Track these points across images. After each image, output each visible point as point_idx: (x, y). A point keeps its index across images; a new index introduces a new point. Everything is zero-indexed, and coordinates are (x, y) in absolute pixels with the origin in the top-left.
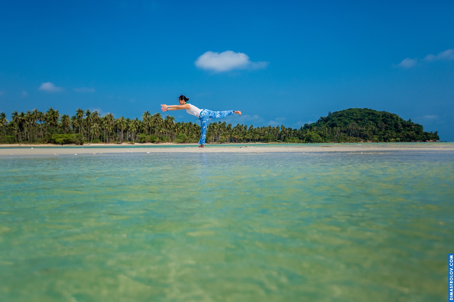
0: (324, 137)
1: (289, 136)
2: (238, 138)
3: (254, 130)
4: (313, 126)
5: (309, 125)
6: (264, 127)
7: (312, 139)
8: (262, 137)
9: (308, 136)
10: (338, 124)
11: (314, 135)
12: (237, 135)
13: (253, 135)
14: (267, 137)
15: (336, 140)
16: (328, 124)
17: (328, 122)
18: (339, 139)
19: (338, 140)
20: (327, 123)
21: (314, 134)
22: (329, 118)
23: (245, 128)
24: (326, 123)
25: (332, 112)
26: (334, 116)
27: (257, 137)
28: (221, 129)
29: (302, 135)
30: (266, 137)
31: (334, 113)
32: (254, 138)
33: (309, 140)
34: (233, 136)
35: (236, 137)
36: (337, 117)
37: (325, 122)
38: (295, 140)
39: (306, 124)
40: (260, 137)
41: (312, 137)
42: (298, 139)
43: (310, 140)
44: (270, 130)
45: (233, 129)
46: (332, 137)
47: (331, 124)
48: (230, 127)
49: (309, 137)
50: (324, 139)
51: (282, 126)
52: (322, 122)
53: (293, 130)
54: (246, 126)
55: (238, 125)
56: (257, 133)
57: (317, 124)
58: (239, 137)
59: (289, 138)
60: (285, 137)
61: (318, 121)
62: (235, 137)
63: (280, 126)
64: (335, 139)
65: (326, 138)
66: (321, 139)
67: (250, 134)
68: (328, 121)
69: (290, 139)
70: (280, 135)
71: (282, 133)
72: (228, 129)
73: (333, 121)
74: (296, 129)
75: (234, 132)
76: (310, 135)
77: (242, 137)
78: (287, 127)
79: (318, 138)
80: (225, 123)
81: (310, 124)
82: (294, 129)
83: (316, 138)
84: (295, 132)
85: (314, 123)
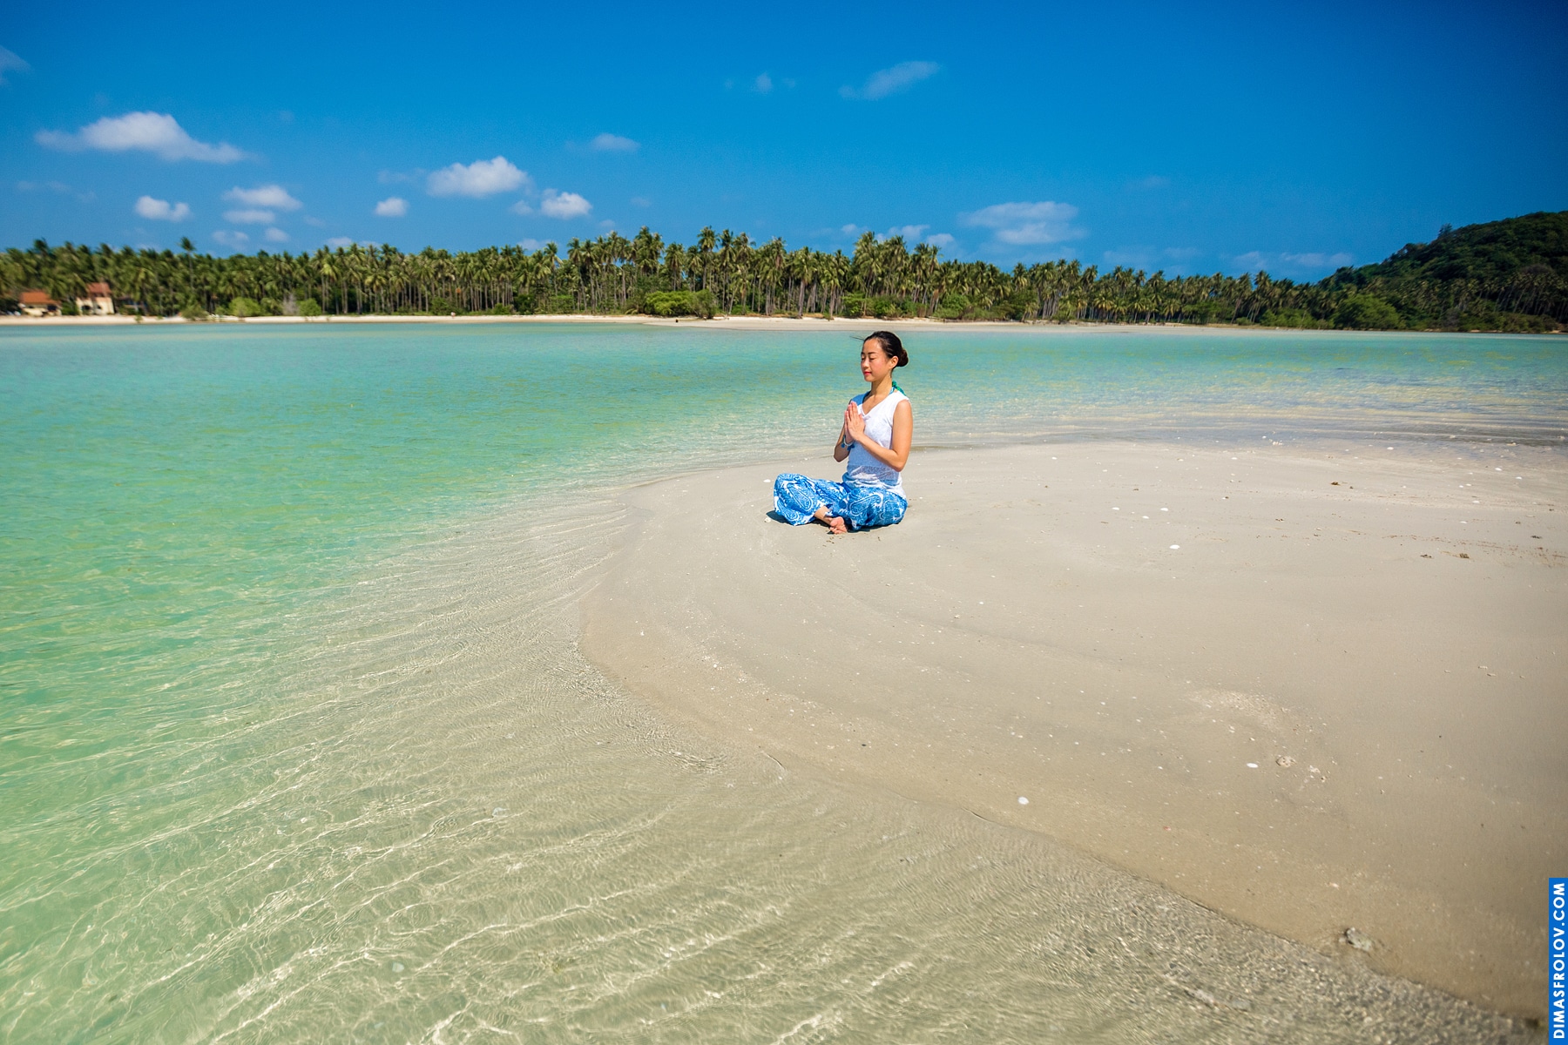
0: (1408, 313)
1: (1277, 305)
2: (1112, 309)
3: (1167, 286)
4: (1370, 273)
5: (1355, 272)
6: (1197, 277)
7: (1360, 318)
8: (1188, 308)
9: (1348, 308)
10: (1470, 267)
11: (1370, 305)
12: (1110, 299)
13: (1160, 300)
14: (1206, 307)
15: (1453, 322)
16: (1432, 269)
17: (1432, 261)
18: (1465, 319)
19: (1460, 324)
20: (1427, 265)
21: (1370, 301)
22: (1441, 247)
23: (1138, 281)
24: (1422, 265)
25: (1455, 227)
26: (1460, 240)
27: (1174, 306)
28: (1064, 282)
29: (1325, 305)
30: (1201, 308)
31: (1463, 230)
32: (1161, 308)
33: (1349, 320)
34: (1098, 302)
35: (1107, 305)
36: (1473, 246)
37: (1419, 262)
38: (1300, 320)
39: (1343, 269)
40: (1181, 308)
41: (1362, 311)
42: (1310, 318)
43: (1353, 320)
44: (1217, 285)
45: (1101, 281)
46: (1438, 312)
47: (1440, 269)
48: (1091, 276)
49: (1351, 312)
50: (1407, 318)
51: (1261, 274)
52: (1409, 263)
53: (1296, 289)
54: (1141, 274)
55: (1118, 270)
56: (1172, 296)
57: (1389, 269)
58: (1116, 306)
59: (1277, 314)
60: (1263, 310)
61: (1394, 257)
62: (1102, 307)
63: (1253, 277)
64: (1449, 318)
65: (1413, 314)
66: (1394, 317)
67: (1151, 298)
68: (1432, 259)
69: (1282, 315)
70: (1247, 303)
71: (1254, 298)
72: (1084, 280)
73: (1455, 257)
74: (1308, 285)
75: (1103, 291)
76: (1358, 306)
77: (1125, 305)
78: (1277, 277)
79: (1384, 314)
80: (1074, 266)
81: (1361, 269)
82: (1301, 286)
83: (1376, 316)
84: (1301, 294)
85: (1375, 265)
